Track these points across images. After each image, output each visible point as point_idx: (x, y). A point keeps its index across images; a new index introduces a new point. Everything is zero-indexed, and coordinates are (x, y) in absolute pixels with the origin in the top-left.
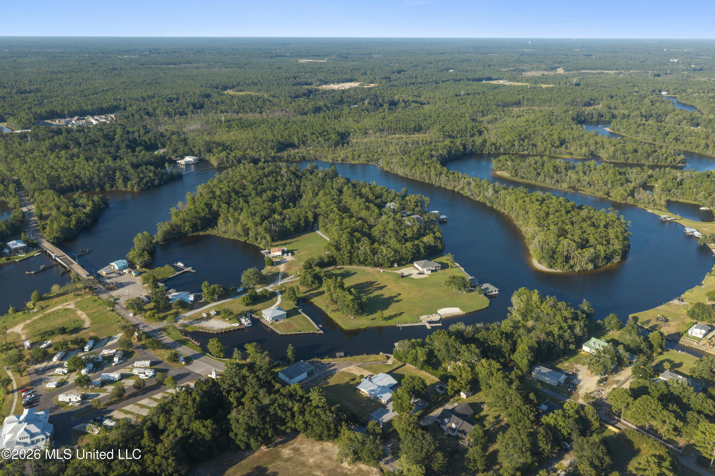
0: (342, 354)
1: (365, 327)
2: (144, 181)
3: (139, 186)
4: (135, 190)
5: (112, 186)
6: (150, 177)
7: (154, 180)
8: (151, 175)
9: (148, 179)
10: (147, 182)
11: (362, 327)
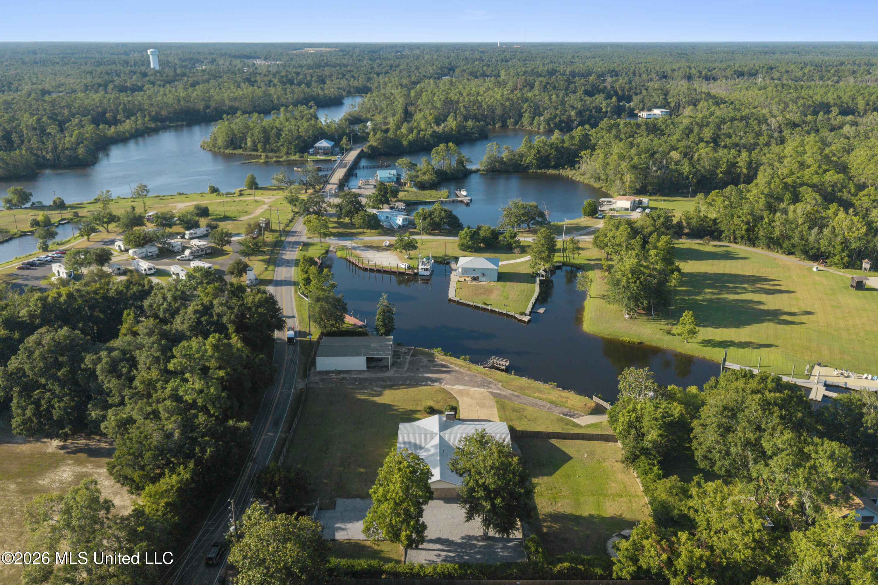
0: (504, 363)
1: (636, 340)
2: (557, 119)
3: (549, 125)
4: (542, 130)
5: (516, 123)
6: (570, 116)
7: (573, 122)
8: (573, 113)
9: (564, 117)
10: (561, 122)
11: (626, 339)
